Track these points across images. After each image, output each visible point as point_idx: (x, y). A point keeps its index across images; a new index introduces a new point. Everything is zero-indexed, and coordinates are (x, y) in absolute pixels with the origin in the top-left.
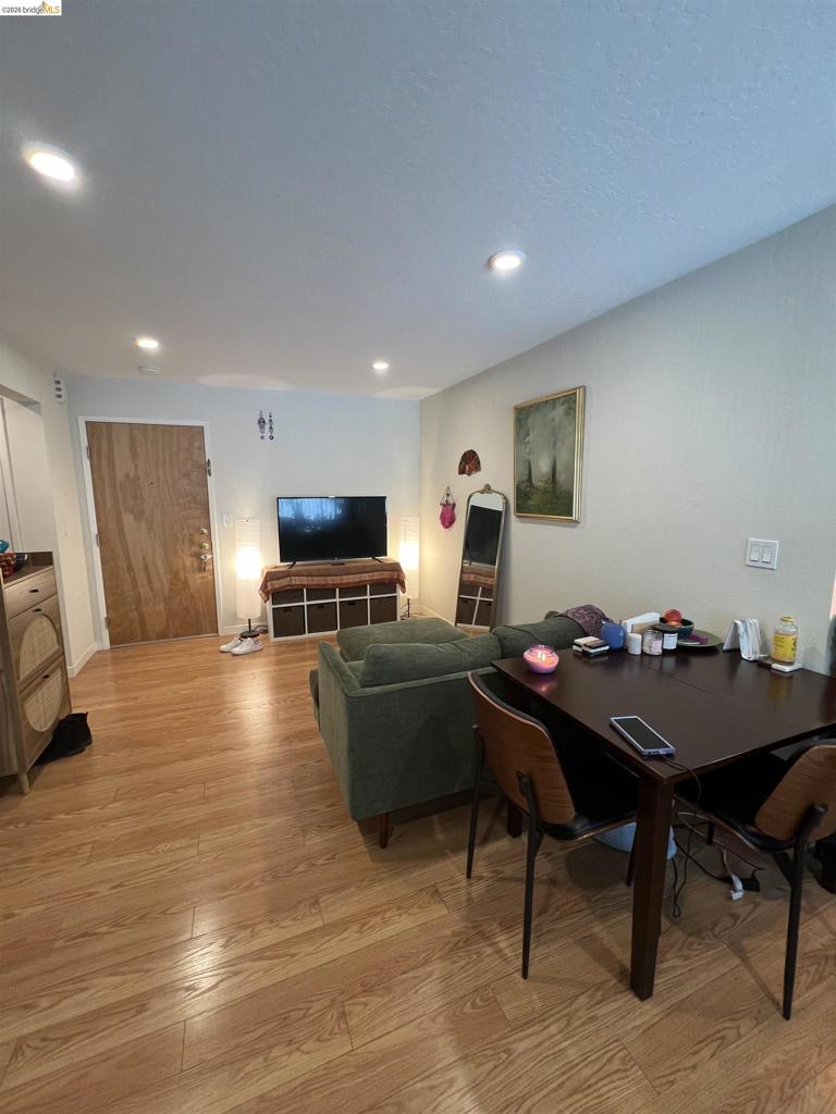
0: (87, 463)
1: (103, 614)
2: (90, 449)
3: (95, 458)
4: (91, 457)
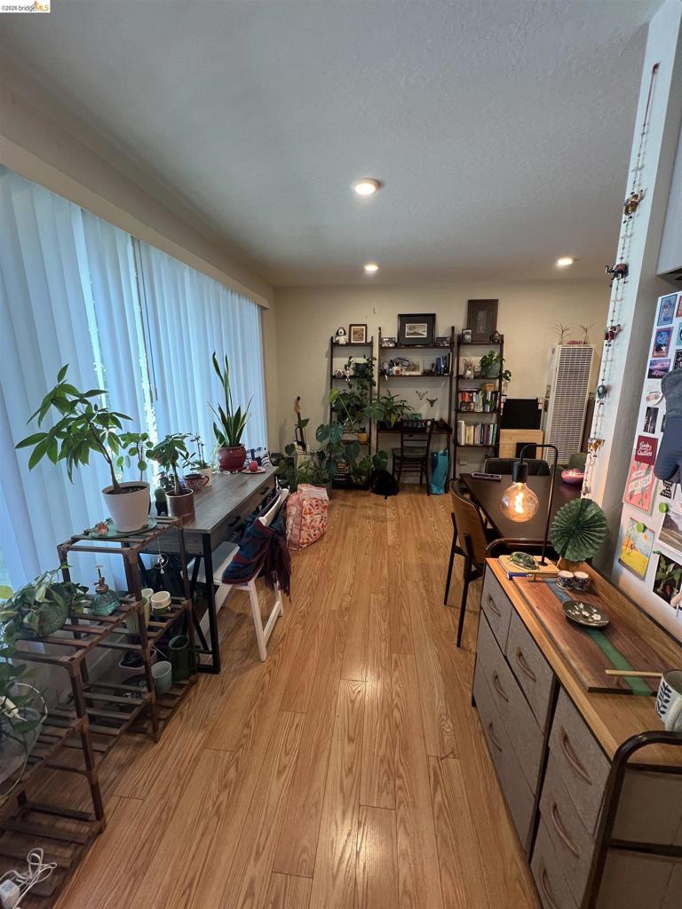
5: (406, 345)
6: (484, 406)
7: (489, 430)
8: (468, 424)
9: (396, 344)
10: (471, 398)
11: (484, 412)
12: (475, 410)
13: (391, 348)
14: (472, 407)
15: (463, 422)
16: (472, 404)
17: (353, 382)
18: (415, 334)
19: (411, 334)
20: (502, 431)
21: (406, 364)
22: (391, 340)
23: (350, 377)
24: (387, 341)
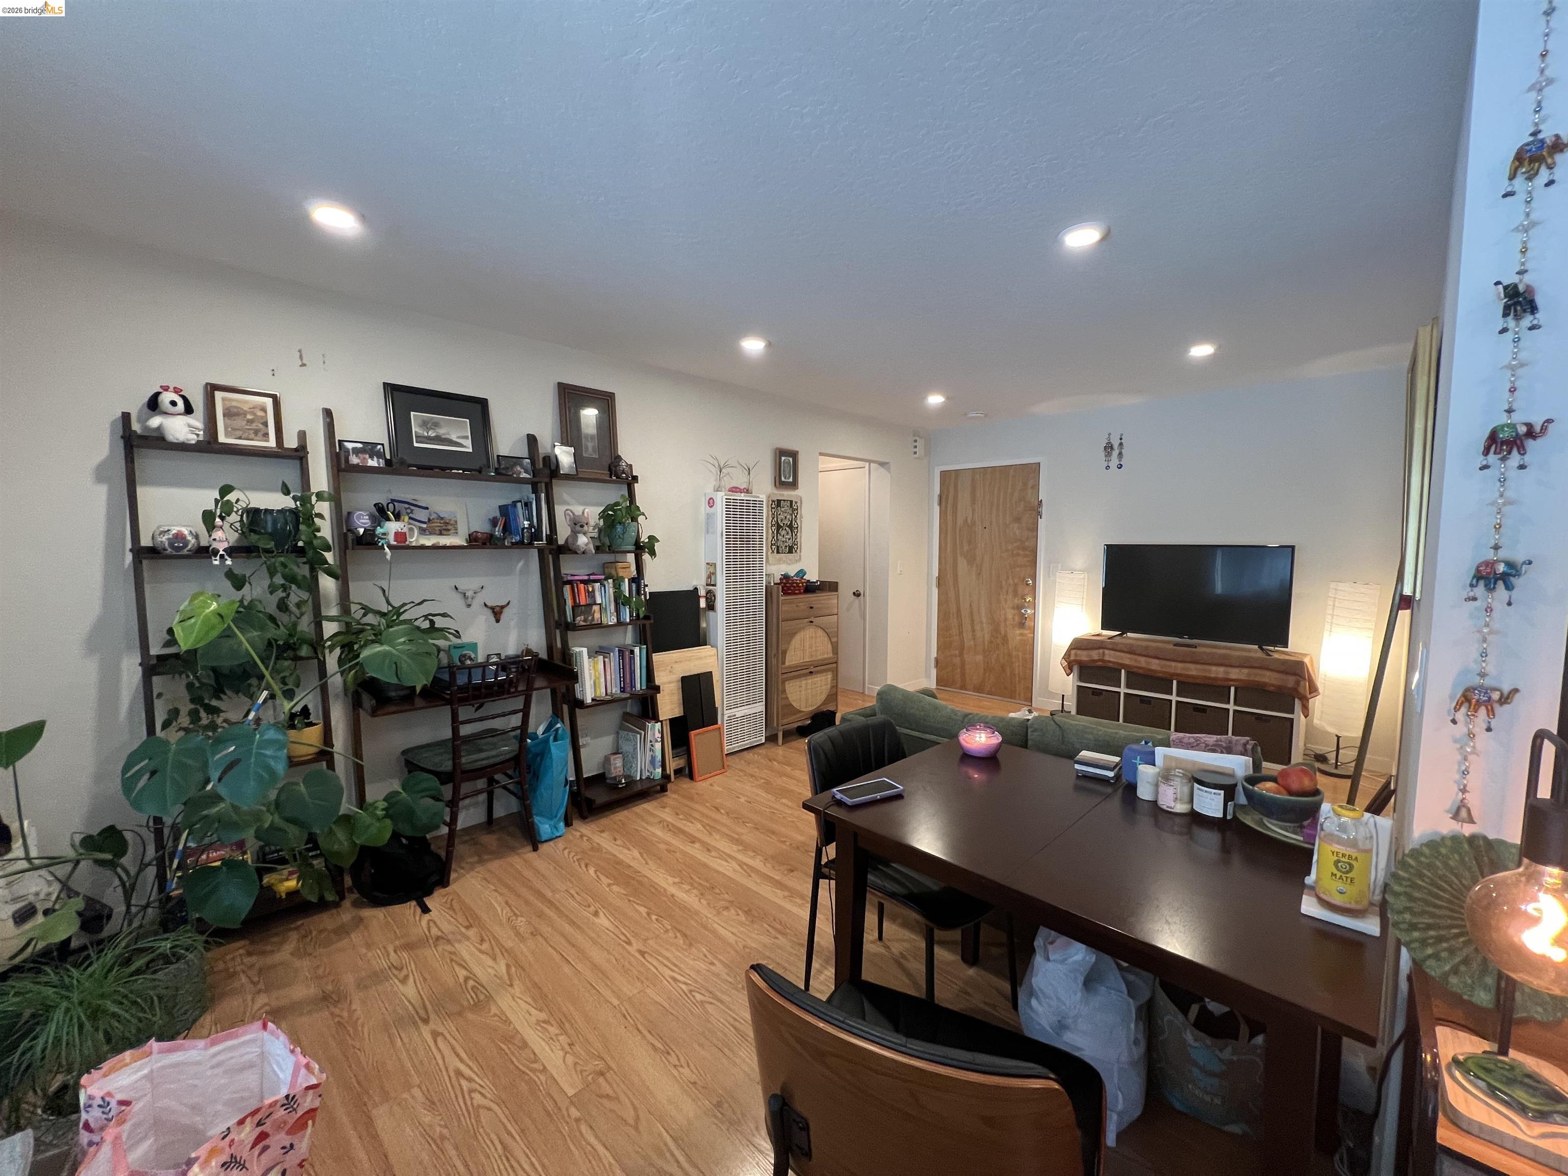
0: (937, 509)
1: (934, 654)
2: (940, 497)
3: (943, 504)
4: (940, 504)
5: (419, 467)
6: (618, 611)
7: (632, 659)
8: (593, 654)
9: (388, 463)
10: (591, 595)
11: (620, 623)
12: (605, 621)
13: (372, 470)
14: (597, 615)
15: (585, 650)
16: (596, 608)
17: (243, 567)
18: (438, 439)
19: (429, 440)
20: (656, 657)
21: (421, 515)
22: (369, 448)
23: (232, 551)
24: (356, 451)
